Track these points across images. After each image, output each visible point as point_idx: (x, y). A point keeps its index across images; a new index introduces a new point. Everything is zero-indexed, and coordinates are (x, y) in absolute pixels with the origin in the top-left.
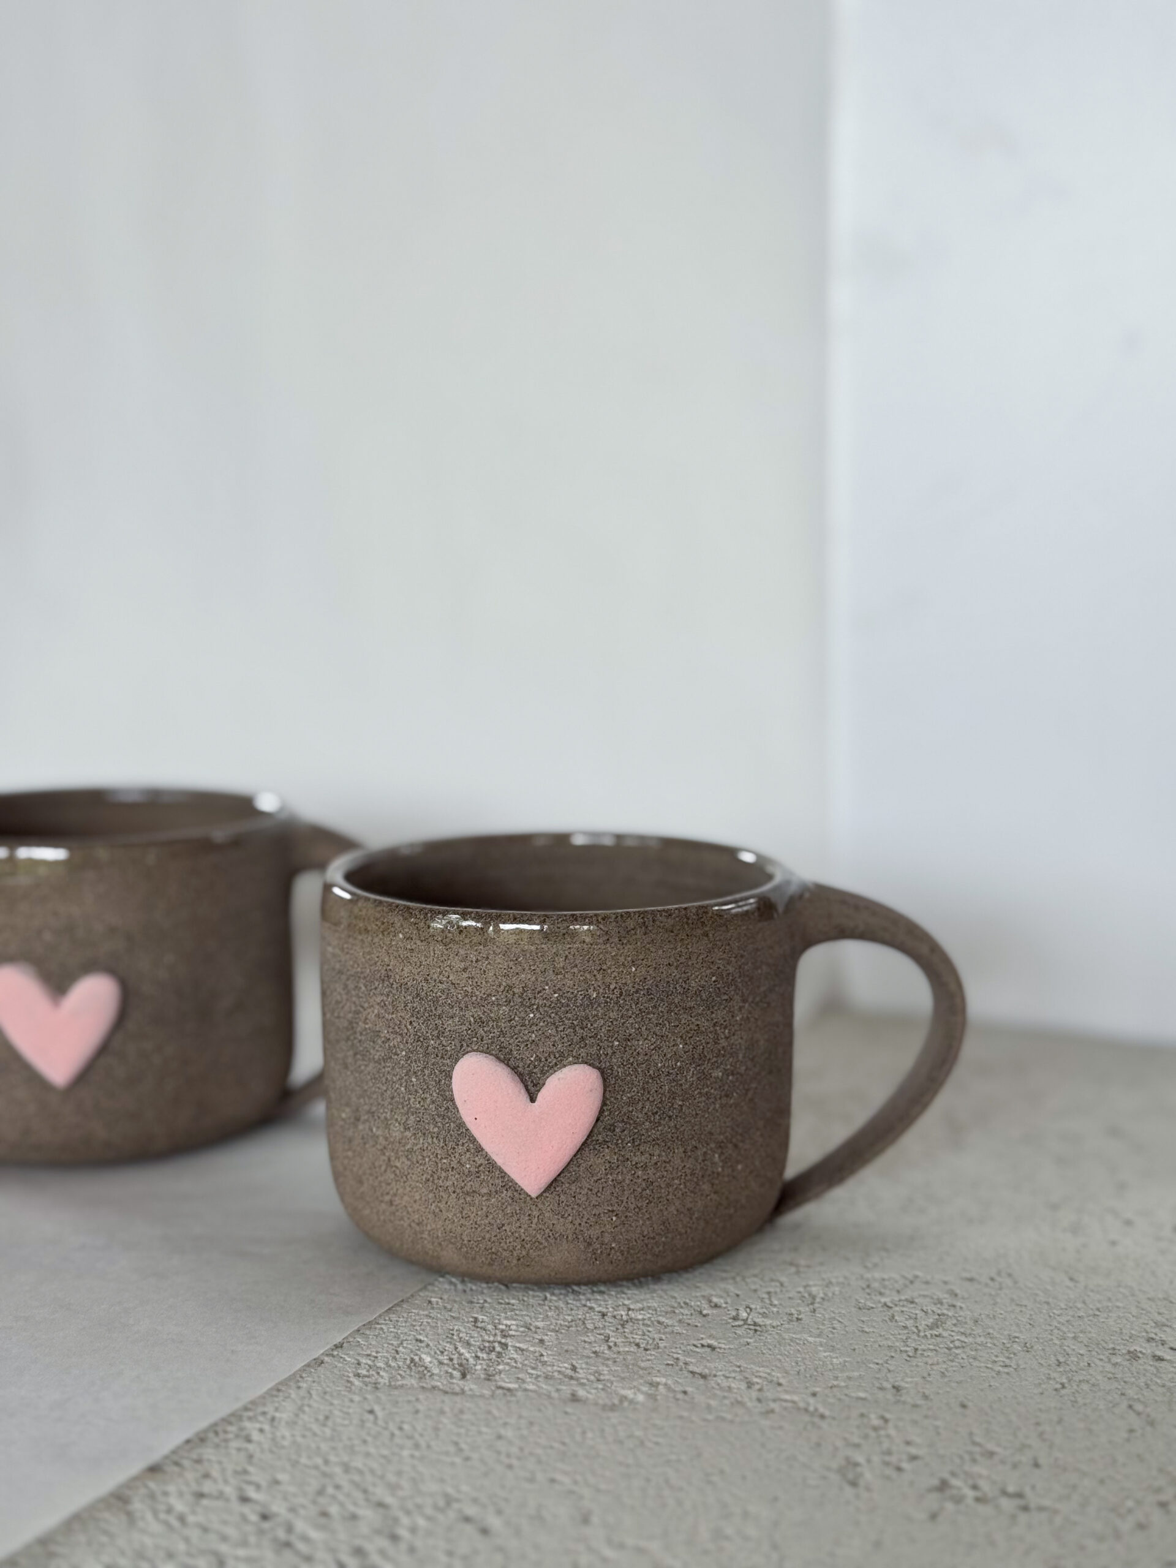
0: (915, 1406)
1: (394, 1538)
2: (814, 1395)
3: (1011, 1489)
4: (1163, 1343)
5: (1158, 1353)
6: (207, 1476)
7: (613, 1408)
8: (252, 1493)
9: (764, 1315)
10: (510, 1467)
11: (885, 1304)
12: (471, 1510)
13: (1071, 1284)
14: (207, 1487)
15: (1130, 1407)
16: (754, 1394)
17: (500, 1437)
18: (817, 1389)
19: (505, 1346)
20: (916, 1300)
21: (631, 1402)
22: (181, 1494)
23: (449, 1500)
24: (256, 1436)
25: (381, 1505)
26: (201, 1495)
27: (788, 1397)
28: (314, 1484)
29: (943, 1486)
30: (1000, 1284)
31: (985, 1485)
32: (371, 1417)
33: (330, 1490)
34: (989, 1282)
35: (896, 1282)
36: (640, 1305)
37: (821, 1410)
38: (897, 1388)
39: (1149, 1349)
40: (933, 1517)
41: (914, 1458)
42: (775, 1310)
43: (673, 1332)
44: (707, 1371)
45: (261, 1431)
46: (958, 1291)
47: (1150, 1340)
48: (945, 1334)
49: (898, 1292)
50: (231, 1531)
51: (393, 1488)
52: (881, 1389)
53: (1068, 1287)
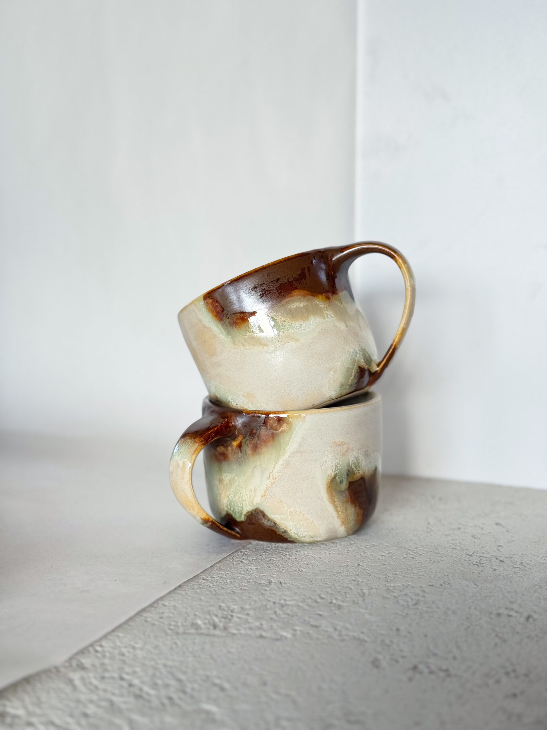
0: (405, 637)
1: (184, 692)
2: (363, 633)
3: (444, 667)
4: (512, 609)
5: (511, 613)
6: (106, 670)
7: (277, 640)
8: (126, 676)
9: (343, 602)
10: (233, 664)
11: (395, 597)
12: (217, 681)
13: (474, 586)
14: (107, 675)
15: (497, 635)
16: (337, 633)
17: (229, 652)
18: (365, 630)
19: (232, 616)
20: (409, 594)
21: (286, 638)
22: (95, 678)
23: (208, 677)
24: (127, 654)
25: (179, 680)
26: (103, 678)
27: (351, 634)
28: (151, 672)
29: (415, 668)
30: (445, 587)
31: (433, 667)
32: (174, 646)
33: (158, 674)
34: (440, 586)
35: (400, 587)
36: (290, 599)
37: (366, 638)
38: (398, 630)
39: (506, 612)
40: (410, 679)
41: (403, 657)
42: (347, 599)
43: (304, 610)
44: (317, 624)
45: (129, 652)
46: (427, 590)
47: (507, 608)
48: (420, 608)
49: (401, 591)
50: (116, 691)
51: (184, 673)
52: (391, 630)
53: (474, 588)
